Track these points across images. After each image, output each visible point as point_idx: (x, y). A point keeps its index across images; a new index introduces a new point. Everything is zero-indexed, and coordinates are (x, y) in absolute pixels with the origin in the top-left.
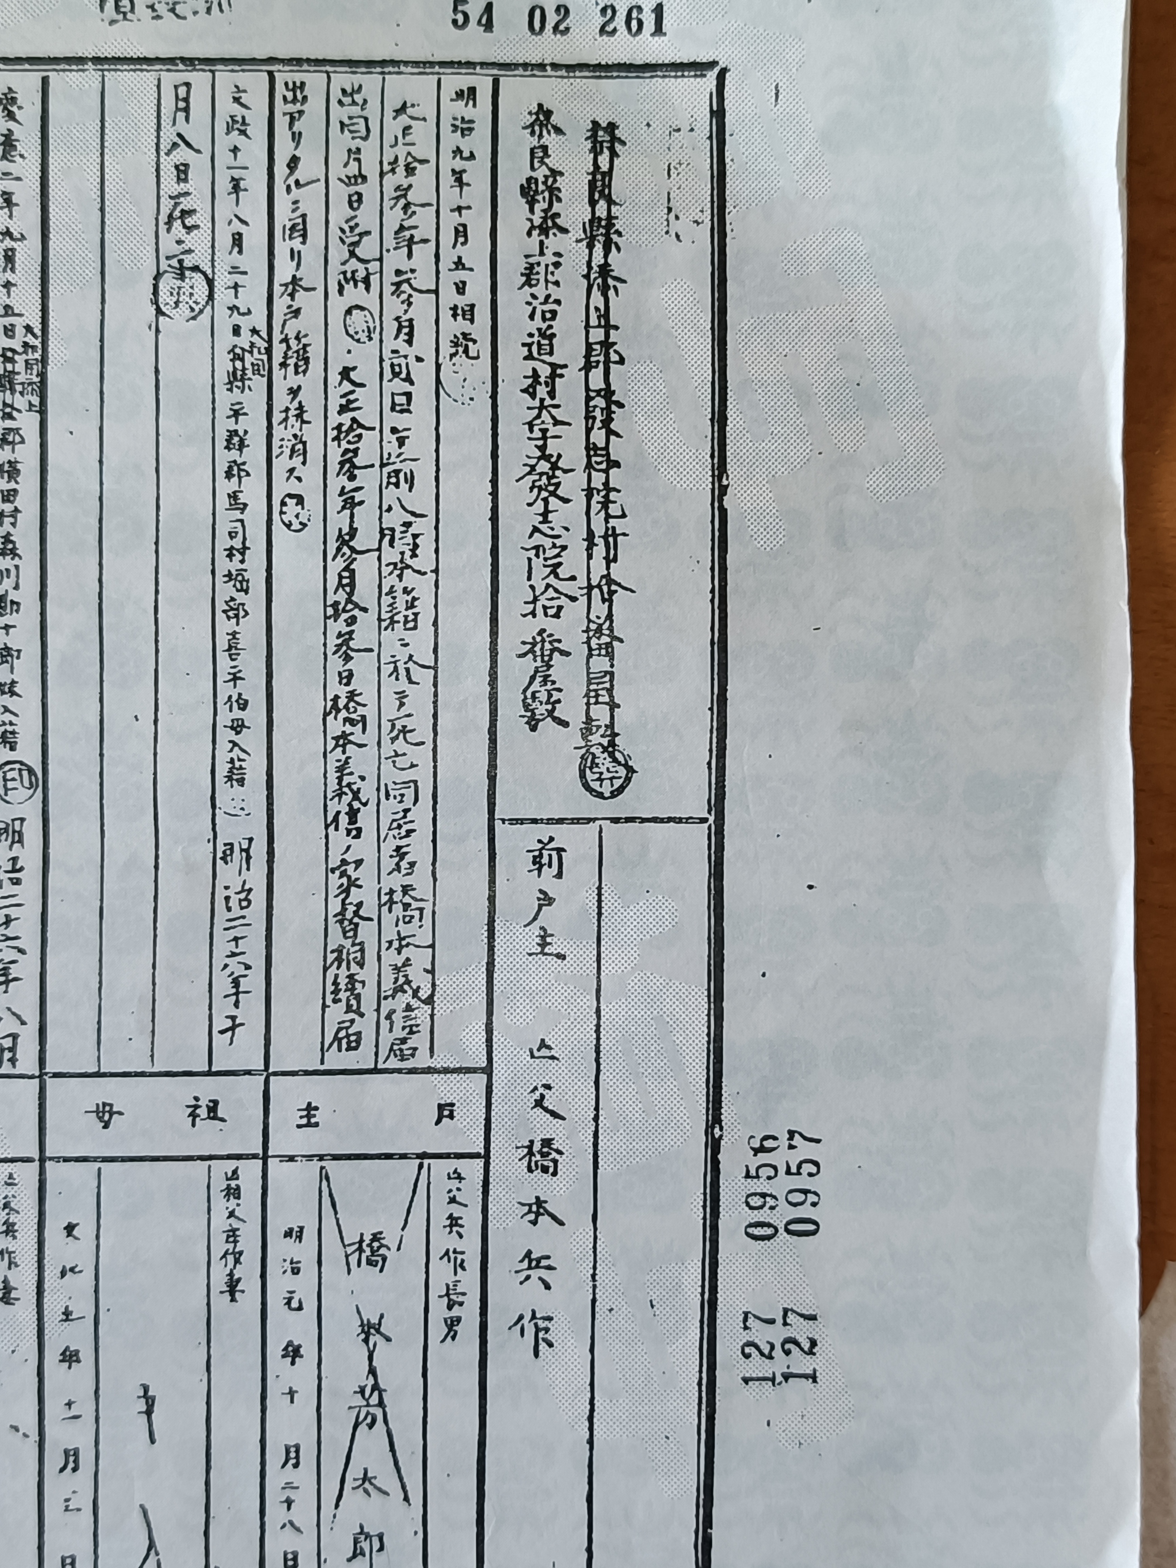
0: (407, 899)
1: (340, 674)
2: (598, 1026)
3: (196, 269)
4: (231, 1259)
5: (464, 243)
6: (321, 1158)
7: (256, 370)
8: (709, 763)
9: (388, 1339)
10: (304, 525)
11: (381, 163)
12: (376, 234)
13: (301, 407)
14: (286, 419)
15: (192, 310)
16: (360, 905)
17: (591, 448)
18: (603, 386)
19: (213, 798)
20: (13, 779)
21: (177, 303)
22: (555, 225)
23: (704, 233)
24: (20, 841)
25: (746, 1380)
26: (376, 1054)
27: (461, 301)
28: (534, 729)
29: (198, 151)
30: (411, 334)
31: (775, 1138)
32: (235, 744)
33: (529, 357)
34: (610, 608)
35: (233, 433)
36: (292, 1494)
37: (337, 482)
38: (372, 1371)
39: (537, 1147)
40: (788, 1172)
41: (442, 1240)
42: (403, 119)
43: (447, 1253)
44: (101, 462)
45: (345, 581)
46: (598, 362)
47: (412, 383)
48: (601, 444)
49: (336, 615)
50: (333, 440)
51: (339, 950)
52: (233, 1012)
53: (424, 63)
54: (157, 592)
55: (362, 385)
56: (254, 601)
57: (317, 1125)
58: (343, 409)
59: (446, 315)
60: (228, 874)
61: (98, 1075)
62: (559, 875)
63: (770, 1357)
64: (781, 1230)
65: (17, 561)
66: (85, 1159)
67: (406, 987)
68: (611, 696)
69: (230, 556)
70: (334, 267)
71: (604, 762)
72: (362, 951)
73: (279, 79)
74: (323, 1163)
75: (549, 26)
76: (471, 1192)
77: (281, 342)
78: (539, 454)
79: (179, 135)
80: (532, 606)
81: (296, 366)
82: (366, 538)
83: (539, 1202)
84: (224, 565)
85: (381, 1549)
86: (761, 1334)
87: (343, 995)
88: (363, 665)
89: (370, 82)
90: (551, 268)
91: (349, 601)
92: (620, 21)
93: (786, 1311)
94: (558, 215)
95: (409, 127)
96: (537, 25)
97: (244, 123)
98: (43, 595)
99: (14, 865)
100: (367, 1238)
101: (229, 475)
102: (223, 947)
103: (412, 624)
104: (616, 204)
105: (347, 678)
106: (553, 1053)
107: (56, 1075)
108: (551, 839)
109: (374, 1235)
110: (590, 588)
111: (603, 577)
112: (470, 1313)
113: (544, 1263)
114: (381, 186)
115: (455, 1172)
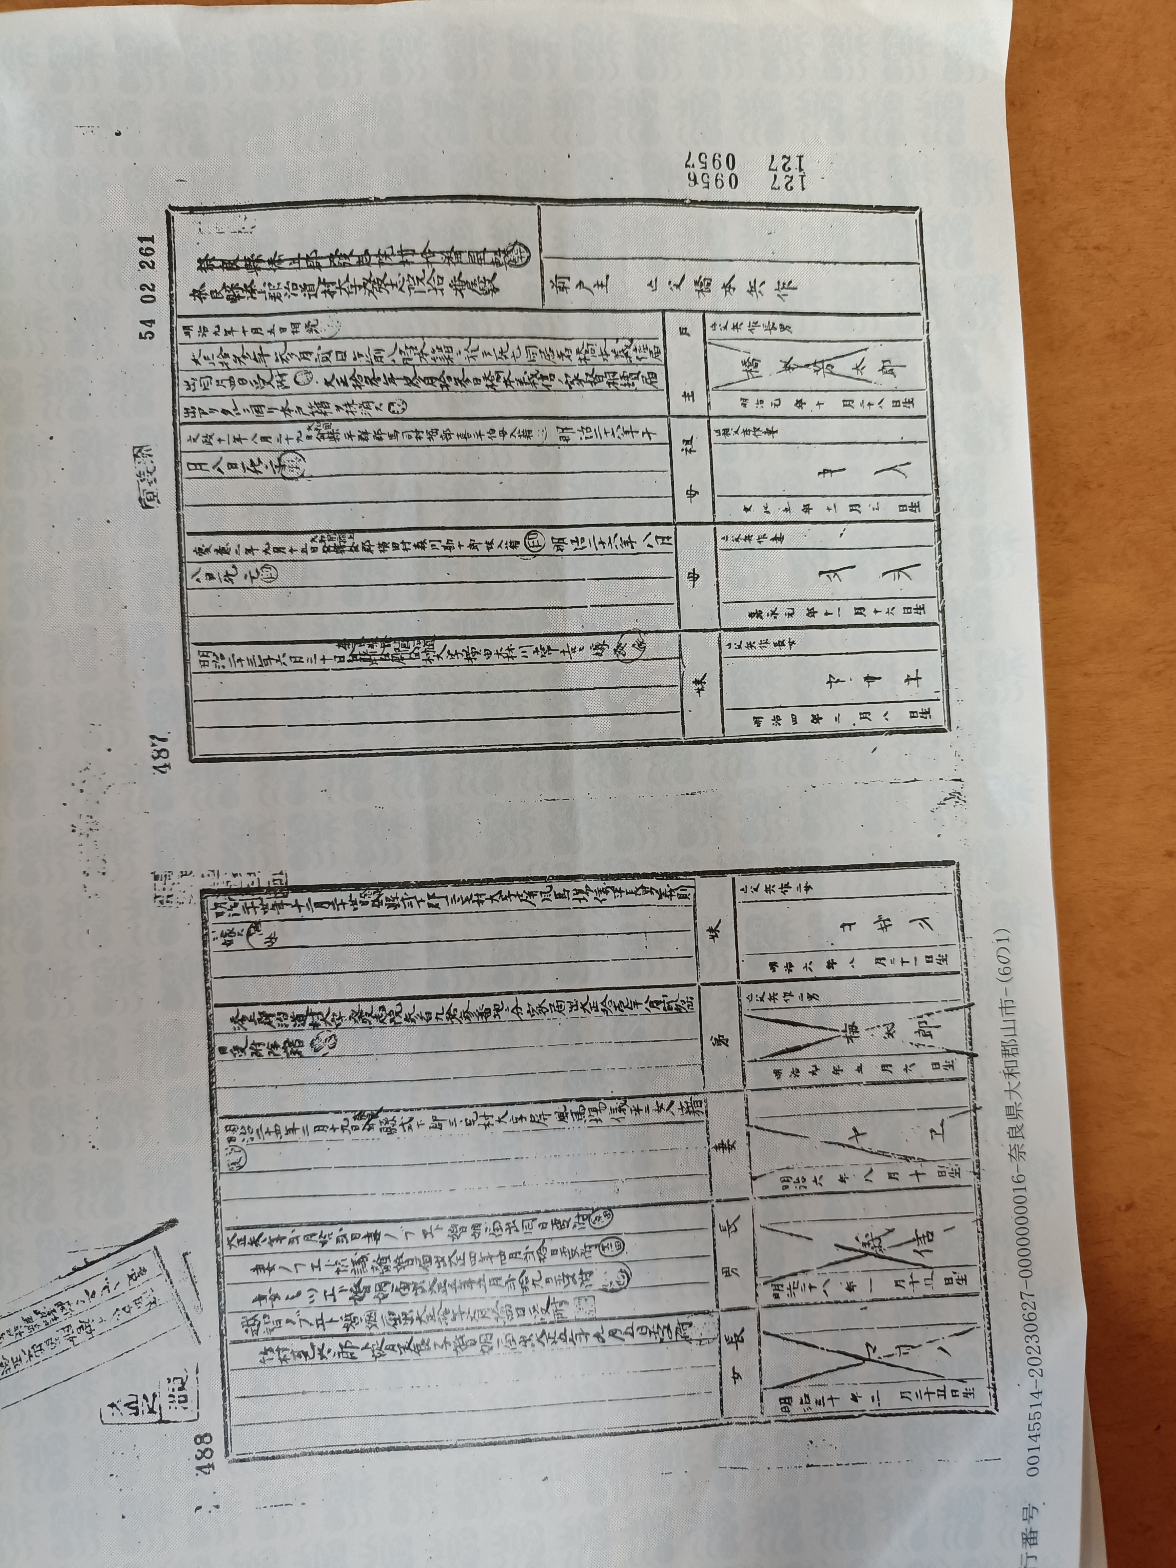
0: (583, 351)
1: (475, 384)
2: (640, 258)
3: (279, 459)
4: (757, 433)
5: (261, 329)
6: (708, 390)
7: (329, 427)
8: (511, 205)
9: (792, 358)
10: (404, 402)
11: (223, 370)
12: (259, 372)
13: (345, 405)
14: (352, 412)
15: (300, 460)
16: (587, 374)
17: (359, 263)
18: (328, 259)
19: (538, 445)
20: (533, 542)
21: (297, 468)
22: (250, 286)
23: (250, 215)
24: (563, 539)
25: (803, 189)
26: (658, 365)
27: (289, 329)
28: (498, 290)
29: (221, 458)
30: (307, 353)
31: (689, 174)
32: (512, 434)
33: (316, 295)
34: (437, 253)
35: (360, 437)
36: (866, 403)
37: (382, 386)
38: (807, 366)
39: (698, 288)
40: (705, 168)
41: (744, 332)
42: (201, 360)
43: (751, 330)
44: (377, 502)
45: (430, 382)
46: (316, 262)
47: (331, 351)
48: (357, 259)
49: (447, 386)
50: (361, 389)
51: (609, 384)
52: (641, 433)
53: (172, 351)
54: (439, 473)
55: (333, 376)
56: (442, 426)
57: (692, 392)
58: (346, 384)
59: (297, 336)
60: (575, 438)
61: (673, 496)
62: (569, 279)
63: (792, 177)
64: (733, 172)
65: (427, 541)
66: (713, 503)
67: (625, 352)
68: (481, 252)
69: (420, 438)
70: (277, 391)
71: (512, 256)
72: (609, 373)
73: (183, 420)
74: (710, 389)
75: (151, 293)
76: (722, 319)
77: (314, 415)
78: (363, 289)
79: (214, 468)
80: (438, 291)
81: (326, 407)
82: (409, 372)
83: (724, 286)
84: (425, 441)
85: (889, 361)
86: (781, 181)
87: (630, 381)
88: (470, 373)
89: (183, 377)
90: (272, 287)
91: (440, 380)
92: (148, 259)
93: (770, 169)
94: (245, 285)
95: (205, 357)
96: (151, 299)
97: (206, 437)
98: (443, 528)
99: (574, 541)
100: (745, 368)
101: (380, 439)
102: (610, 439)
103: (449, 349)
104: (238, 258)
105: (477, 381)
106: (654, 280)
107: (674, 517)
108: (551, 281)
109: (743, 365)
110: (428, 262)
111: (422, 256)
112: (778, 319)
113: (753, 284)
114: (234, 369)
115: (712, 327)
